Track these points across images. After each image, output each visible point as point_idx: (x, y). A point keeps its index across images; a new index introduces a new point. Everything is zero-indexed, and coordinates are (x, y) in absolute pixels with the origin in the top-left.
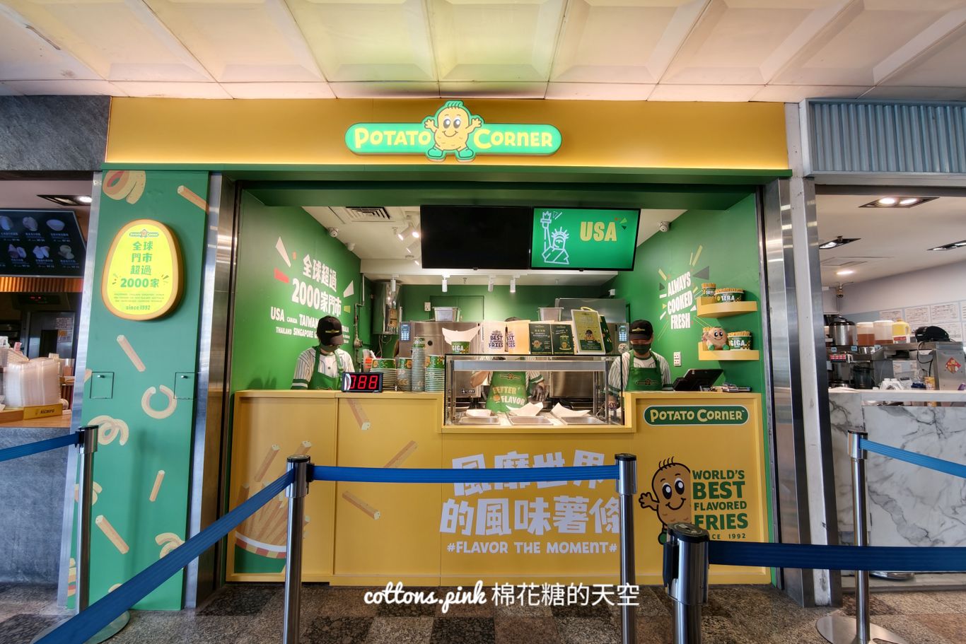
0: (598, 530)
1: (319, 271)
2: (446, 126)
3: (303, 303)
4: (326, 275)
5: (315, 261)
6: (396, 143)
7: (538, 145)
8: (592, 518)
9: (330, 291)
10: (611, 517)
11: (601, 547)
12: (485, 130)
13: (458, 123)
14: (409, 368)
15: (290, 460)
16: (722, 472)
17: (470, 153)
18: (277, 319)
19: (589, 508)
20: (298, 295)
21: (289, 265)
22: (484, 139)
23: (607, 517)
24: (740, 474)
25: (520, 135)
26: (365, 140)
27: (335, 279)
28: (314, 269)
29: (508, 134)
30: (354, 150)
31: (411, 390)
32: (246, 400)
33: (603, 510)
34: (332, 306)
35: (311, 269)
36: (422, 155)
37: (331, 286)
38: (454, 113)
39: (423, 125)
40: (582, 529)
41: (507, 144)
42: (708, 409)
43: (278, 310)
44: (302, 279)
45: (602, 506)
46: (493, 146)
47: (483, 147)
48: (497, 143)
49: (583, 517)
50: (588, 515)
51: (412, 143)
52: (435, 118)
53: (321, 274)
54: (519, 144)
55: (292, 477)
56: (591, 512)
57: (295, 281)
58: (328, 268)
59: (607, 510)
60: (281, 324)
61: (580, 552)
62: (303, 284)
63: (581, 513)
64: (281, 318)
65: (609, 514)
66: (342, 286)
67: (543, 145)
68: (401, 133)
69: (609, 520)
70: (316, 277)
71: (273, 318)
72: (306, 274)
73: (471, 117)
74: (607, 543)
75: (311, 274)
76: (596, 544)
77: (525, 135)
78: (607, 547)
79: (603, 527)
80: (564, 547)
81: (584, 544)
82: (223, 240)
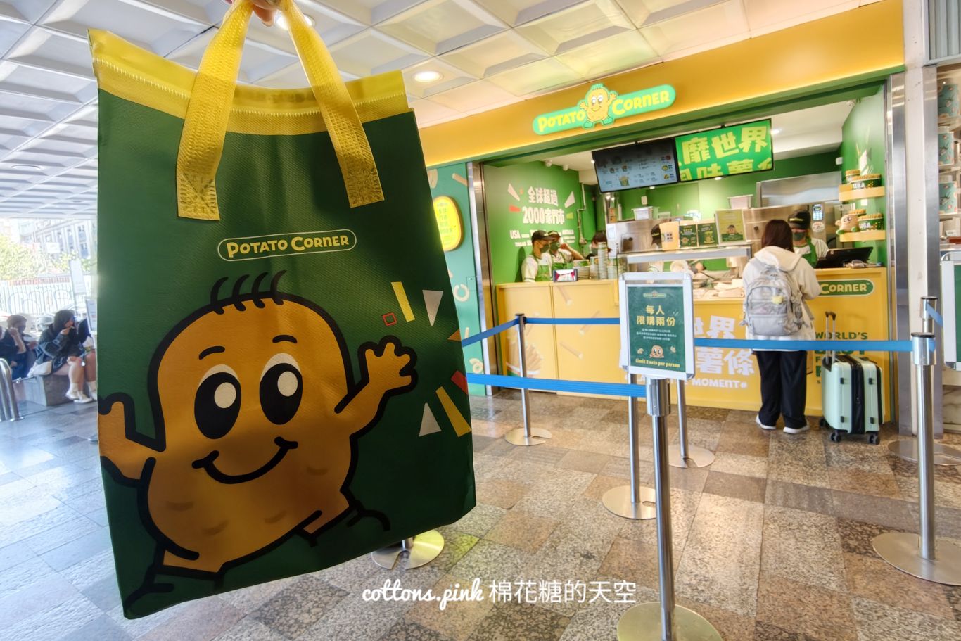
0: (731, 372)
1: (541, 195)
2: (593, 104)
3: (532, 222)
4: (548, 196)
5: (537, 190)
6: (564, 123)
7: (658, 102)
8: (726, 365)
9: (552, 207)
10: (741, 363)
11: (733, 384)
12: (620, 100)
13: (600, 100)
14: (597, 263)
15: (516, 315)
16: (843, 334)
17: (610, 120)
18: (516, 238)
19: (723, 357)
20: (528, 218)
21: (518, 199)
22: (620, 107)
23: (738, 363)
24: (862, 334)
25: (644, 98)
26: (545, 125)
27: (556, 196)
28: (537, 195)
29: (635, 99)
30: (539, 134)
31: (599, 278)
32: (502, 289)
33: (735, 358)
34: (556, 218)
35: (535, 196)
36: (580, 128)
37: (553, 203)
38: (598, 93)
39: (578, 107)
40: (719, 371)
41: (635, 107)
42: (830, 283)
43: (515, 231)
44: (529, 205)
45: (734, 355)
46: (626, 111)
47: (619, 113)
48: (628, 108)
49: (720, 363)
50: (724, 362)
51: (573, 121)
52: (585, 100)
53: (543, 197)
54: (645, 105)
55: (517, 322)
56: (725, 359)
57: (524, 209)
58: (548, 191)
59: (738, 359)
60: (518, 240)
61: (717, 386)
62: (530, 208)
63: (717, 359)
64: (518, 236)
65: (740, 362)
66: (563, 198)
67: (663, 101)
68: (566, 116)
69: (740, 366)
70: (540, 200)
71: (512, 238)
72: (532, 201)
73: (609, 93)
74: (738, 382)
75: (535, 199)
76: (730, 382)
77: (648, 97)
78: (739, 384)
79: (736, 370)
80: (705, 382)
81: (720, 381)
82: (477, 184)
